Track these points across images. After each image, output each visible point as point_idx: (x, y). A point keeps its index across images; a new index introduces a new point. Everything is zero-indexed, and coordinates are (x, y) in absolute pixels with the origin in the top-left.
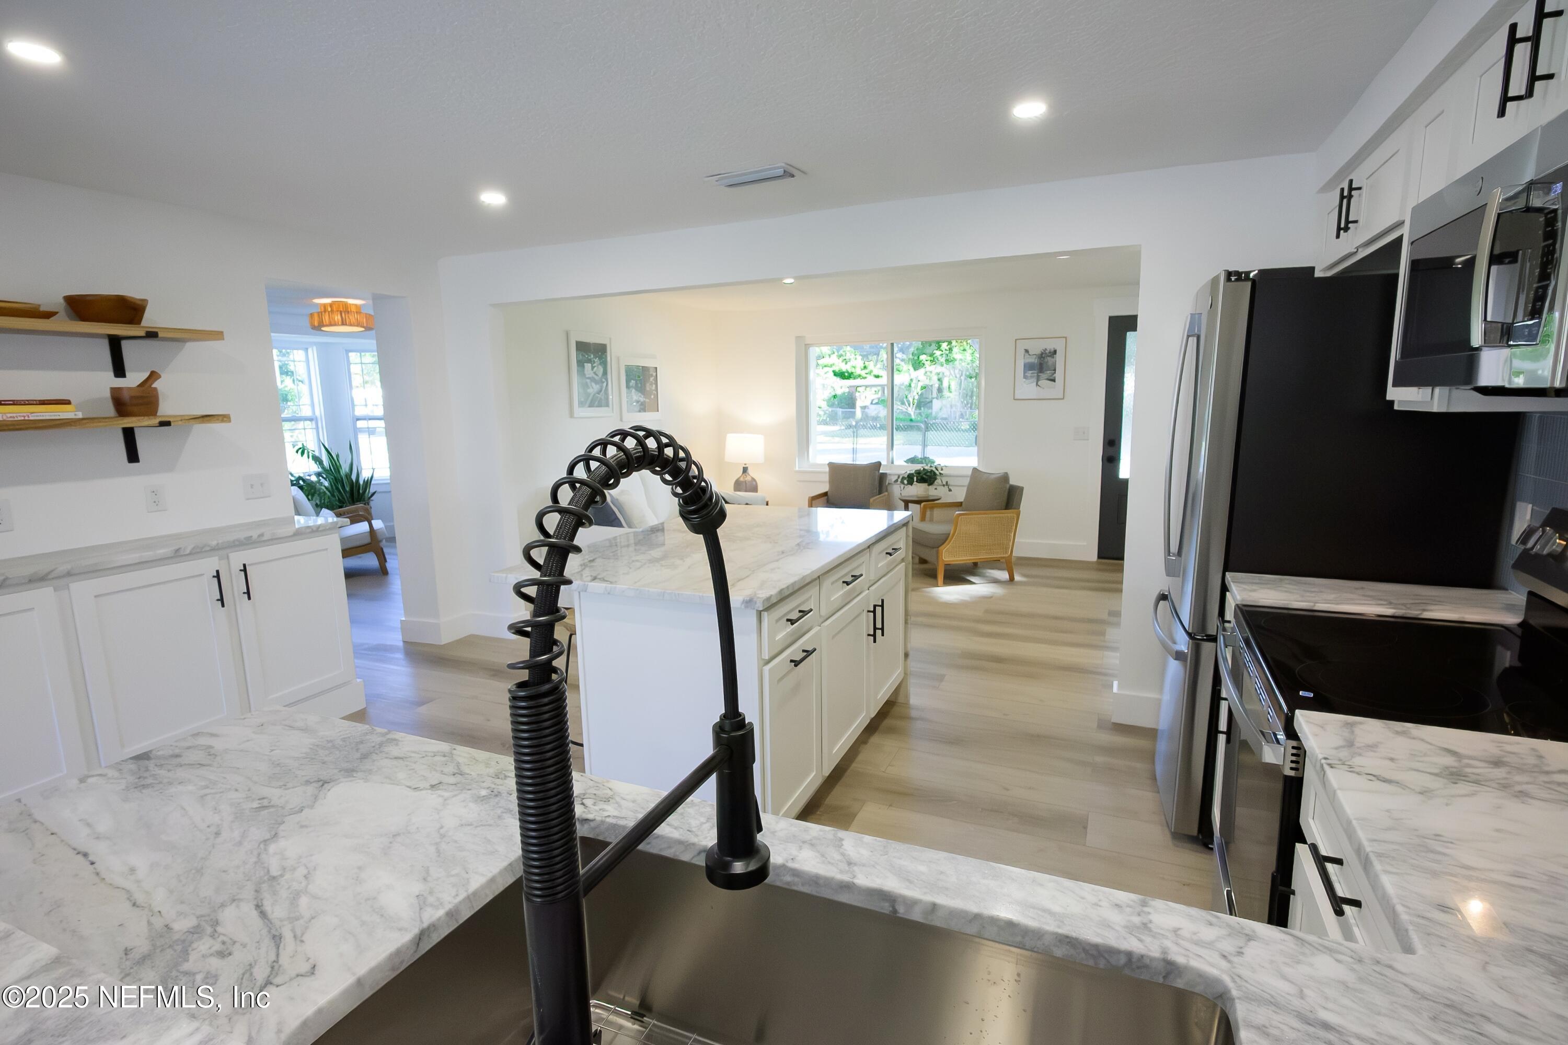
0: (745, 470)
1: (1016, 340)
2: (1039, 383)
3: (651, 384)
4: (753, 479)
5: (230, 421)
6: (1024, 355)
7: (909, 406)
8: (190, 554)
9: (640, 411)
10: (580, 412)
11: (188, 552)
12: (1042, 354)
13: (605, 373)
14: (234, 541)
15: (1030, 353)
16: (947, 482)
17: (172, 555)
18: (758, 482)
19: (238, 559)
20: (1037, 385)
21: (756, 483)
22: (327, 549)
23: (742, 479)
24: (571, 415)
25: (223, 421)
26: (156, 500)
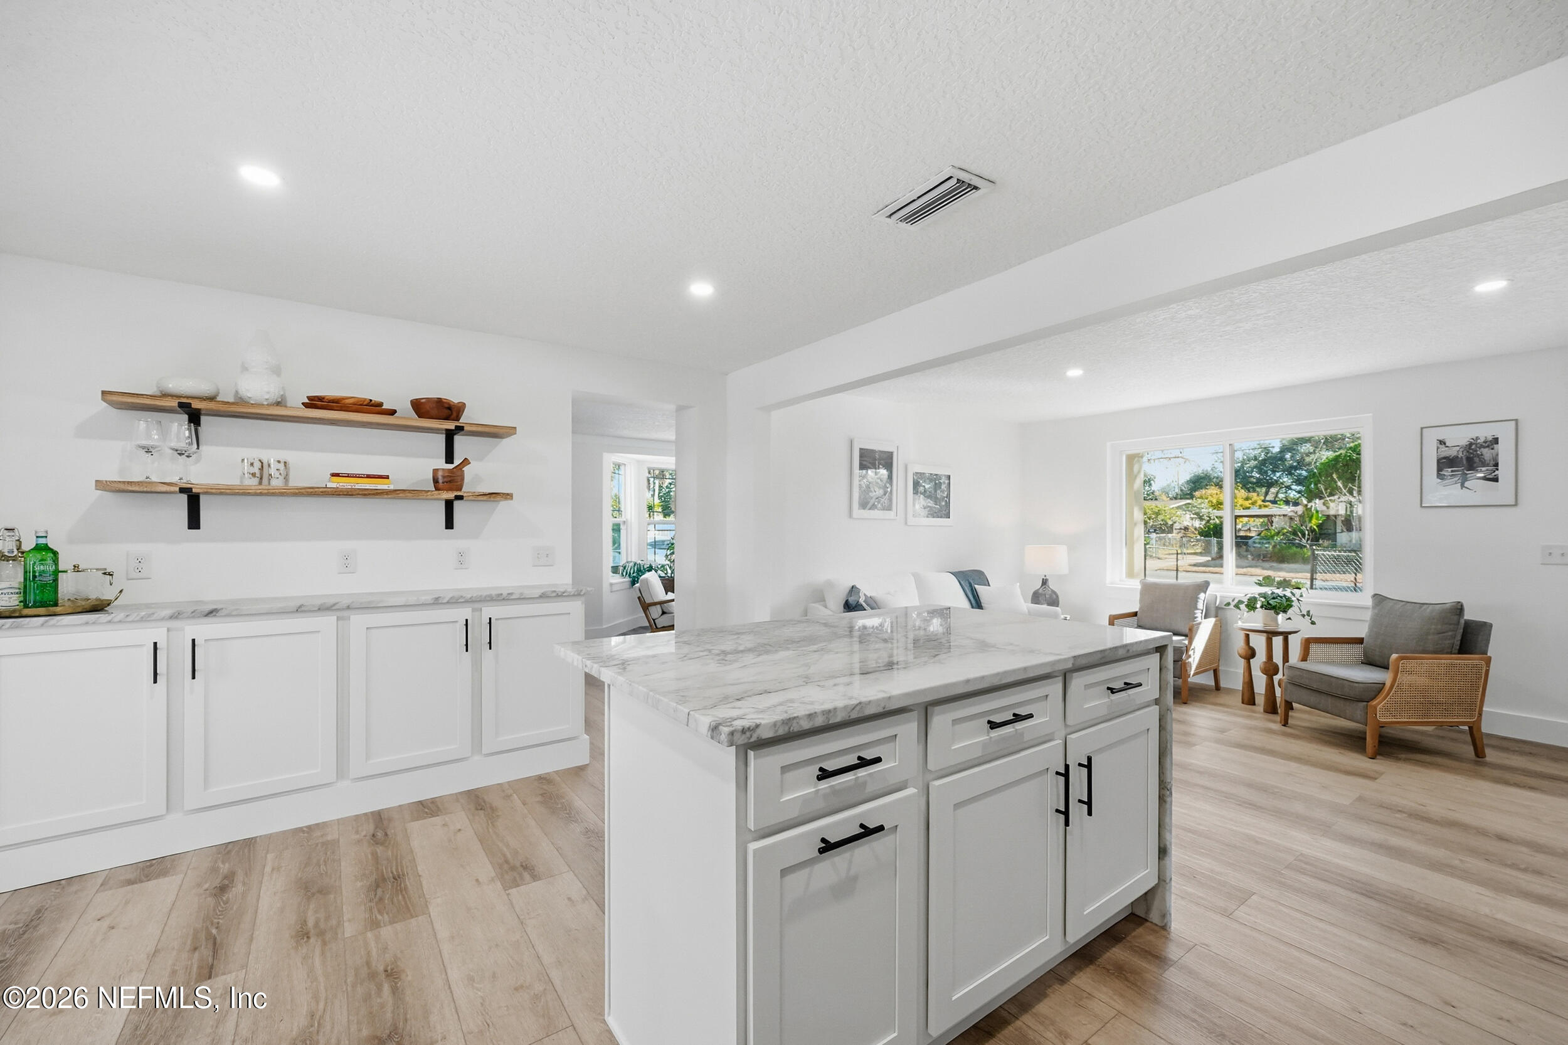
0: (1045, 582)
1: (1422, 428)
2: (1467, 484)
3: (943, 491)
4: (1054, 592)
5: (512, 499)
6: (1438, 448)
7: (1304, 537)
8: (448, 602)
9: (927, 517)
10: (857, 512)
11: (445, 601)
12: (1471, 444)
13: (890, 477)
14: (486, 597)
15: (1447, 445)
16: (1309, 612)
17: (432, 602)
18: (1059, 594)
19: (489, 611)
20: (1463, 486)
21: (1057, 596)
22: (569, 613)
23: (1041, 591)
24: (850, 515)
25: (506, 499)
26: (461, 559)
